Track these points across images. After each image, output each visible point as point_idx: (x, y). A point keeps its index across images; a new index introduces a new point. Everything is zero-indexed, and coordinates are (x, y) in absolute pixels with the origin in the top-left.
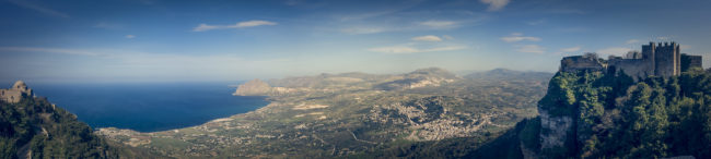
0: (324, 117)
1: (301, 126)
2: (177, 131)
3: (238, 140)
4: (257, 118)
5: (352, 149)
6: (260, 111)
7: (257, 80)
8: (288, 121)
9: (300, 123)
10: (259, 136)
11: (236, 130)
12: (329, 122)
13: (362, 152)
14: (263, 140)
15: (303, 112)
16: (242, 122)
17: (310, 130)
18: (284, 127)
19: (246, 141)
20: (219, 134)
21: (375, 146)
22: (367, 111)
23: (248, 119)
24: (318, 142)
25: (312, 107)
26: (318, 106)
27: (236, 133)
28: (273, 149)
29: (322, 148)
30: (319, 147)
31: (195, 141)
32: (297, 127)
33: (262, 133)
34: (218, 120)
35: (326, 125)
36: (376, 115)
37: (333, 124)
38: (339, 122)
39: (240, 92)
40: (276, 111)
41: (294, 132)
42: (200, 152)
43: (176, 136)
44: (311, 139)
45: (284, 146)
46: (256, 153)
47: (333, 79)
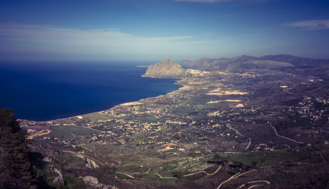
0: (241, 105)
1: (215, 114)
2: (80, 117)
3: (147, 126)
4: (168, 102)
5: (271, 146)
6: (171, 95)
7: (169, 61)
8: (200, 107)
9: (214, 110)
10: (169, 122)
11: (145, 115)
12: (246, 111)
13: (284, 151)
14: (174, 126)
15: (217, 98)
16: (151, 107)
17: (224, 119)
18: (196, 113)
19: (156, 127)
20: (128, 119)
21: (301, 146)
22: (294, 103)
23: (158, 103)
24: (232, 132)
25: (228, 93)
26: (235, 93)
27: (145, 118)
28: (183, 136)
29: (237, 140)
30: (233, 138)
31: (101, 128)
32: (210, 114)
33: (172, 119)
34: (127, 104)
35: (242, 114)
36: (306, 109)
37: (250, 114)
38: (258, 112)
39: (150, 73)
40: (187, 96)
41: (206, 119)
42: (108, 139)
43: (80, 123)
44: (224, 129)
45: (195, 134)
46: (166, 140)
47: (256, 62)
